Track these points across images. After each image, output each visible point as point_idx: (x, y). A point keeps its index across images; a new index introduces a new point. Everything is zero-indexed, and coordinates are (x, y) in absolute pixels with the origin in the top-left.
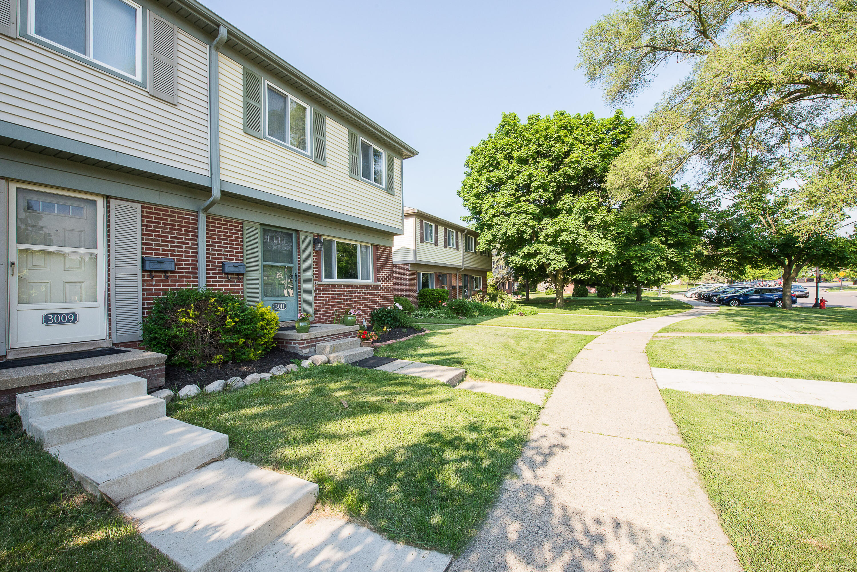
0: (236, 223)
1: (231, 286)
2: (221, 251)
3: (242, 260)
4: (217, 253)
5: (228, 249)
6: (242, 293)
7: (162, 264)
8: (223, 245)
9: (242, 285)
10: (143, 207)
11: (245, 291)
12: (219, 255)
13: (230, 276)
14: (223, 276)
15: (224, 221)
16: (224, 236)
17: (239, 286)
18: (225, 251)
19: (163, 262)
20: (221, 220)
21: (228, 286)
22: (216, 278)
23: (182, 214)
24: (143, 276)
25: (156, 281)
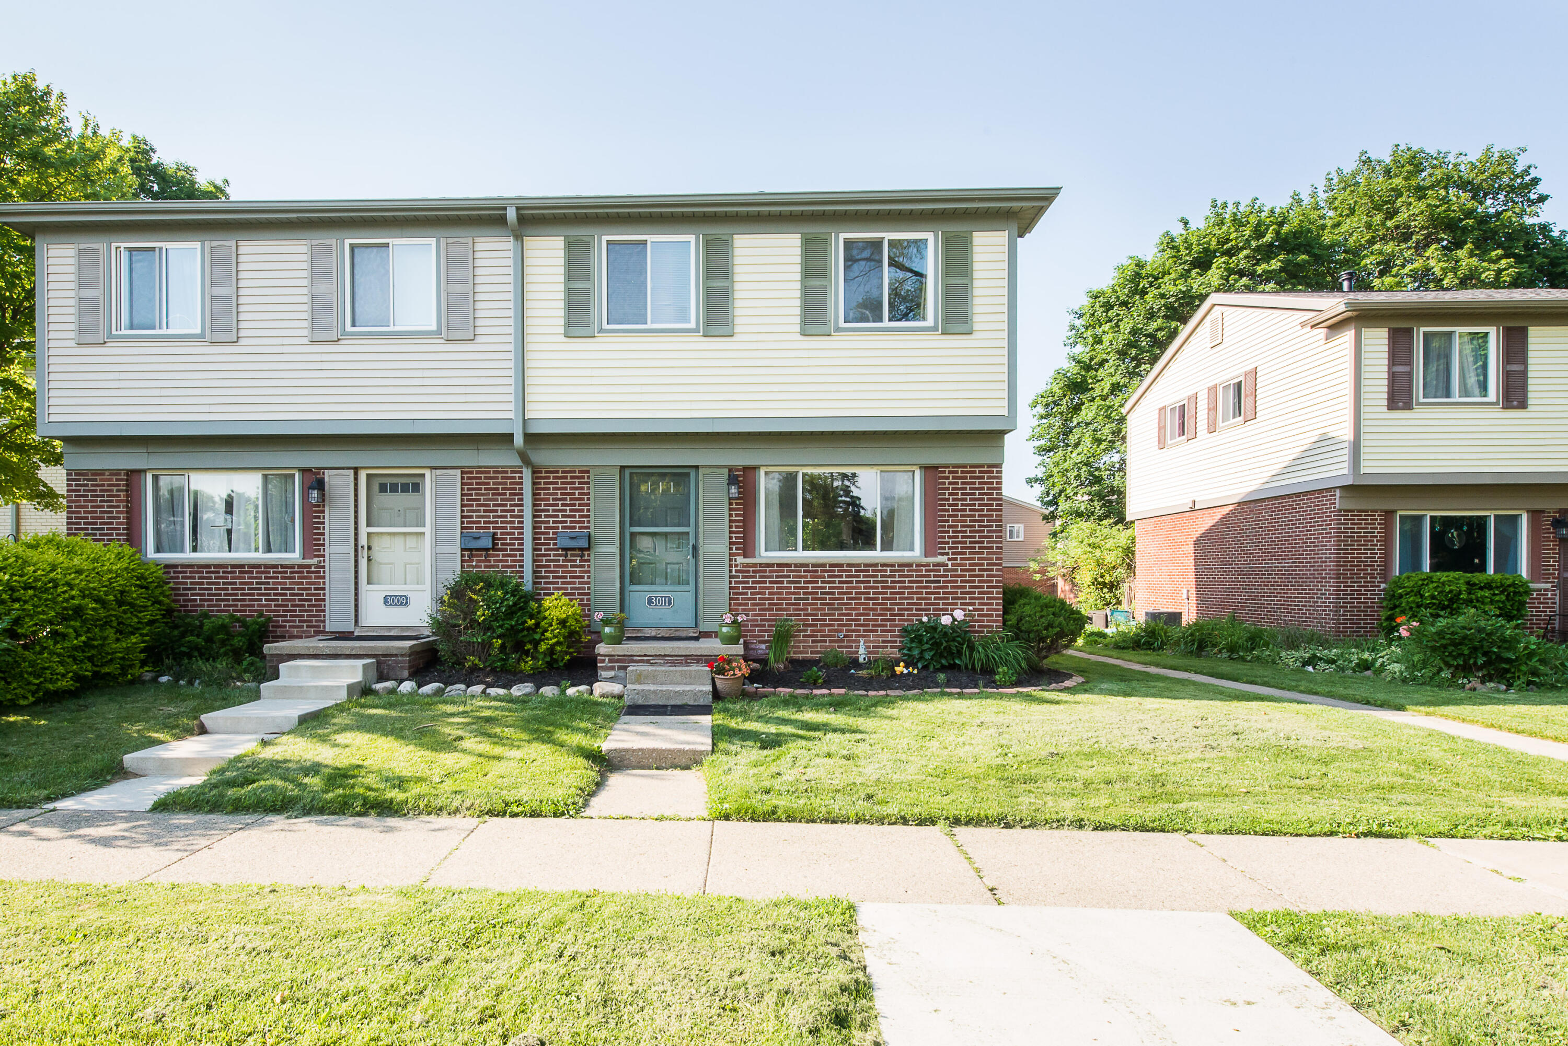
0: (580, 472)
1: (572, 566)
2: (557, 516)
3: (588, 528)
4: (551, 520)
5: (568, 513)
6: (589, 577)
7: (478, 541)
8: (560, 508)
9: (589, 566)
10: (462, 473)
11: (592, 574)
12: (554, 522)
13: (569, 553)
14: (560, 552)
15: (563, 472)
16: (562, 494)
17: (583, 566)
18: (563, 516)
19: (478, 538)
20: (557, 472)
21: (566, 566)
22: (549, 555)
23: (506, 472)
24: (462, 556)
25: (478, 561)
